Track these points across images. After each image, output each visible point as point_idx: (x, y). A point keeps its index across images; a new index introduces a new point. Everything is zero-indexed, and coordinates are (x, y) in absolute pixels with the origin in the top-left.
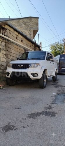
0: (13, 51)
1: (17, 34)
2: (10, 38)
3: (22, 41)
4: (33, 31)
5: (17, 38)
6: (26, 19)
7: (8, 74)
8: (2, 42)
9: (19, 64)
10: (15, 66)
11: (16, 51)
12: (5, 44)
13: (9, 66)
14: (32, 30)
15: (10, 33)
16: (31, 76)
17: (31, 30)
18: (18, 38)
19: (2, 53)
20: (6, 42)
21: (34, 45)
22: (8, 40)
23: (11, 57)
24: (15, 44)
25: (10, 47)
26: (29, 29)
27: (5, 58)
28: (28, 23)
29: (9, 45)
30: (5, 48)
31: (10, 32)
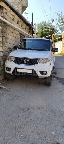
0: (9, 37)
1: (13, 13)
2: (7, 20)
3: (18, 23)
5: (13, 19)
7: (9, 69)
9: (24, 59)
10: (18, 61)
11: (12, 36)
12: (1, 28)
13: (9, 59)
15: (6, 13)
16: (39, 74)
17: (19, 6)
20: (2, 26)
21: (28, 27)
22: (5, 23)
23: (7, 44)
24: (12, 28)
25: (7, 32)
27: (1, 47)
29: (5, 29)
30: (1, 33)
31: (7, 11)
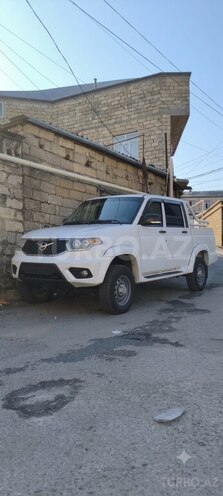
0: (50, 199)
1: (69, 144)
3: (88, 164)
4: (169, 120)
6: (148, 82)
7: (15, 268)
8: (9, 174)
10: (31, 247)
11: (63, 198)
12: (20, 180)
14: (167, 118)
15: (41, 147)
16: (70, 278)
17: (164, 116)
18: (71, 158)
19: (10, 207)
20: (23, 176)
21: (140, 173)
23: (43, 217)
26: (156, 114)
27: (19, 221)
28: (152, 93)
29: (35, 183)
30: (21, 191)
31: (43, 142)
